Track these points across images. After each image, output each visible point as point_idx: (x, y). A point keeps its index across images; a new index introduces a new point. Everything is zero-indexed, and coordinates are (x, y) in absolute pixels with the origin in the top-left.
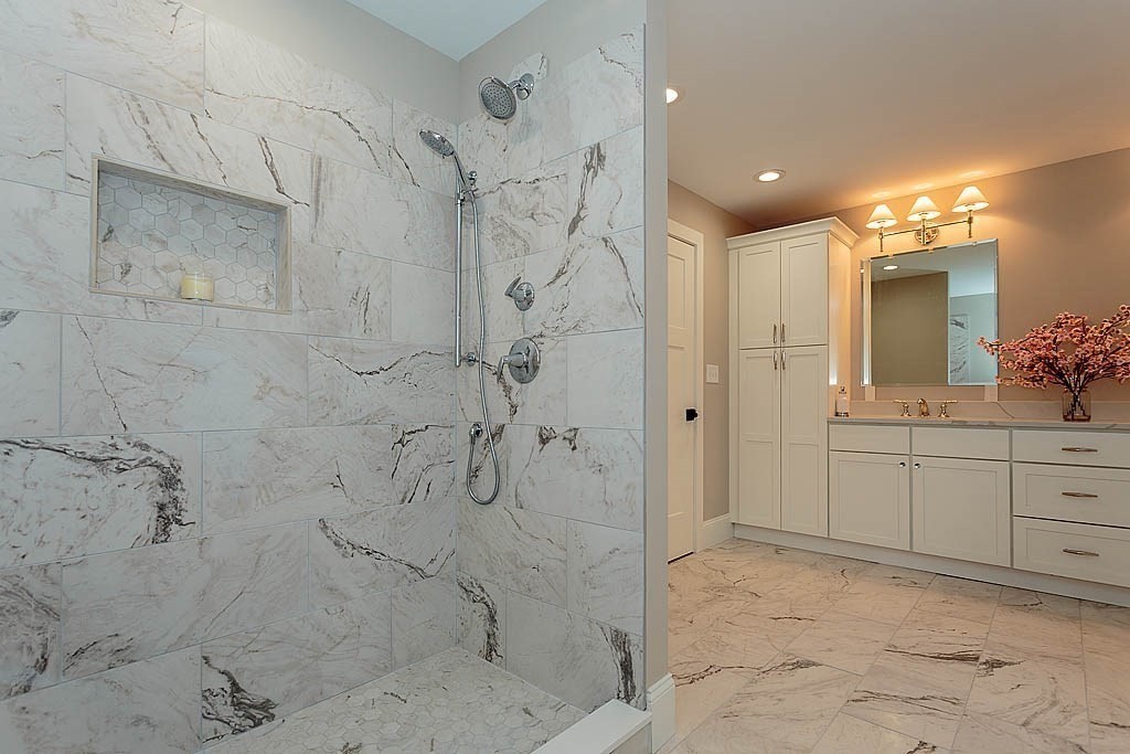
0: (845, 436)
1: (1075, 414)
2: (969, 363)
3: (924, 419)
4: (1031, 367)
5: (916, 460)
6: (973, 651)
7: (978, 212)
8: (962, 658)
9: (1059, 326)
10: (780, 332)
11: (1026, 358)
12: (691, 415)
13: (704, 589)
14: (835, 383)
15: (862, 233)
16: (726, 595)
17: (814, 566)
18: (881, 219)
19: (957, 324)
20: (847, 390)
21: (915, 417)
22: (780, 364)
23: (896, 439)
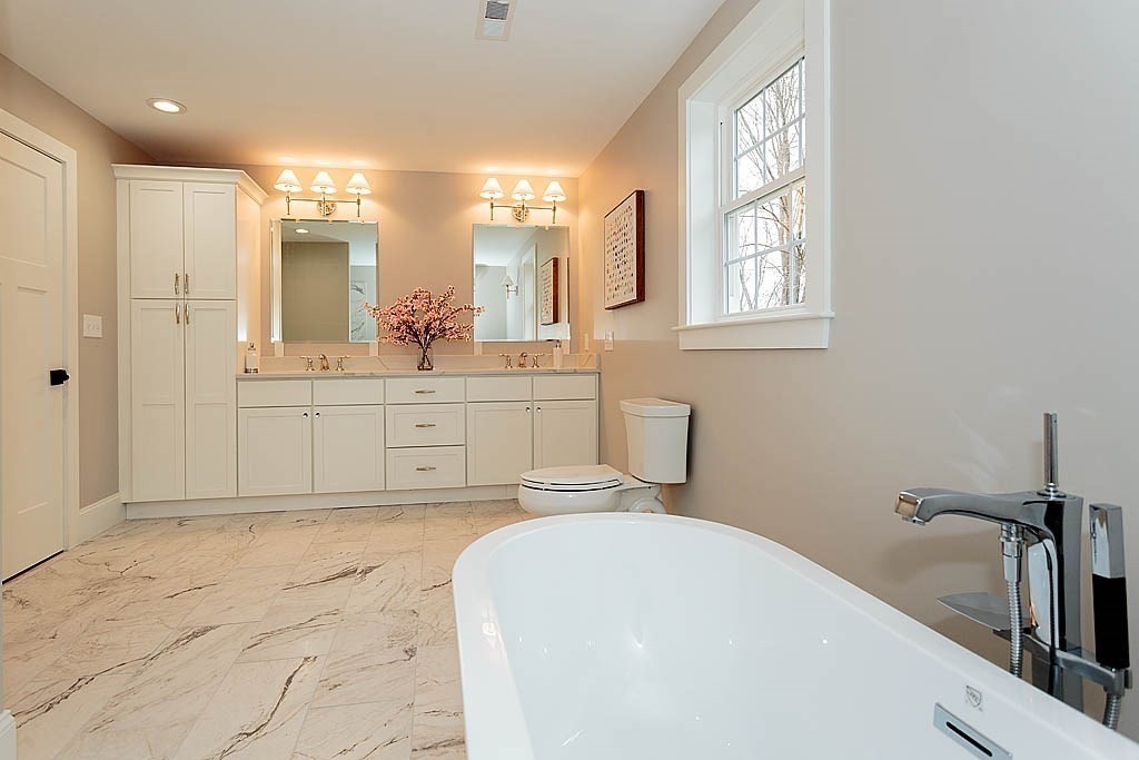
0: (253, 392)
1: (424, 365)
2: (366, 325)
3: (324, 373)
4: (398, 328)
5: (317, 410)
6: (351, 567)
7: (366, 196)
8: (345, 575)
9: (415, 298)
10: (183, 282)
11: (394, 321)
12: (58, 377)
13: (77, 592)
14: (245, 340)
15: (270, 191)
16: (109, 589)
17: (221, 529)
18: (287, 183)
19: (358, 289)
20: (258, 347)
21: (318, 371)
22: (183, 318)
23: (299, 392)
